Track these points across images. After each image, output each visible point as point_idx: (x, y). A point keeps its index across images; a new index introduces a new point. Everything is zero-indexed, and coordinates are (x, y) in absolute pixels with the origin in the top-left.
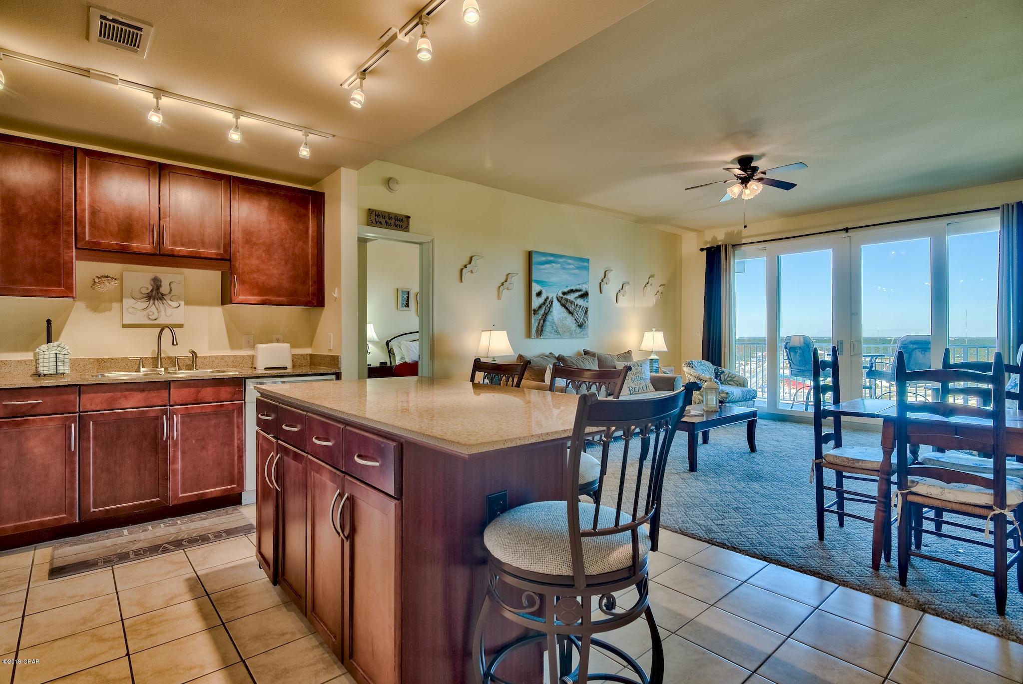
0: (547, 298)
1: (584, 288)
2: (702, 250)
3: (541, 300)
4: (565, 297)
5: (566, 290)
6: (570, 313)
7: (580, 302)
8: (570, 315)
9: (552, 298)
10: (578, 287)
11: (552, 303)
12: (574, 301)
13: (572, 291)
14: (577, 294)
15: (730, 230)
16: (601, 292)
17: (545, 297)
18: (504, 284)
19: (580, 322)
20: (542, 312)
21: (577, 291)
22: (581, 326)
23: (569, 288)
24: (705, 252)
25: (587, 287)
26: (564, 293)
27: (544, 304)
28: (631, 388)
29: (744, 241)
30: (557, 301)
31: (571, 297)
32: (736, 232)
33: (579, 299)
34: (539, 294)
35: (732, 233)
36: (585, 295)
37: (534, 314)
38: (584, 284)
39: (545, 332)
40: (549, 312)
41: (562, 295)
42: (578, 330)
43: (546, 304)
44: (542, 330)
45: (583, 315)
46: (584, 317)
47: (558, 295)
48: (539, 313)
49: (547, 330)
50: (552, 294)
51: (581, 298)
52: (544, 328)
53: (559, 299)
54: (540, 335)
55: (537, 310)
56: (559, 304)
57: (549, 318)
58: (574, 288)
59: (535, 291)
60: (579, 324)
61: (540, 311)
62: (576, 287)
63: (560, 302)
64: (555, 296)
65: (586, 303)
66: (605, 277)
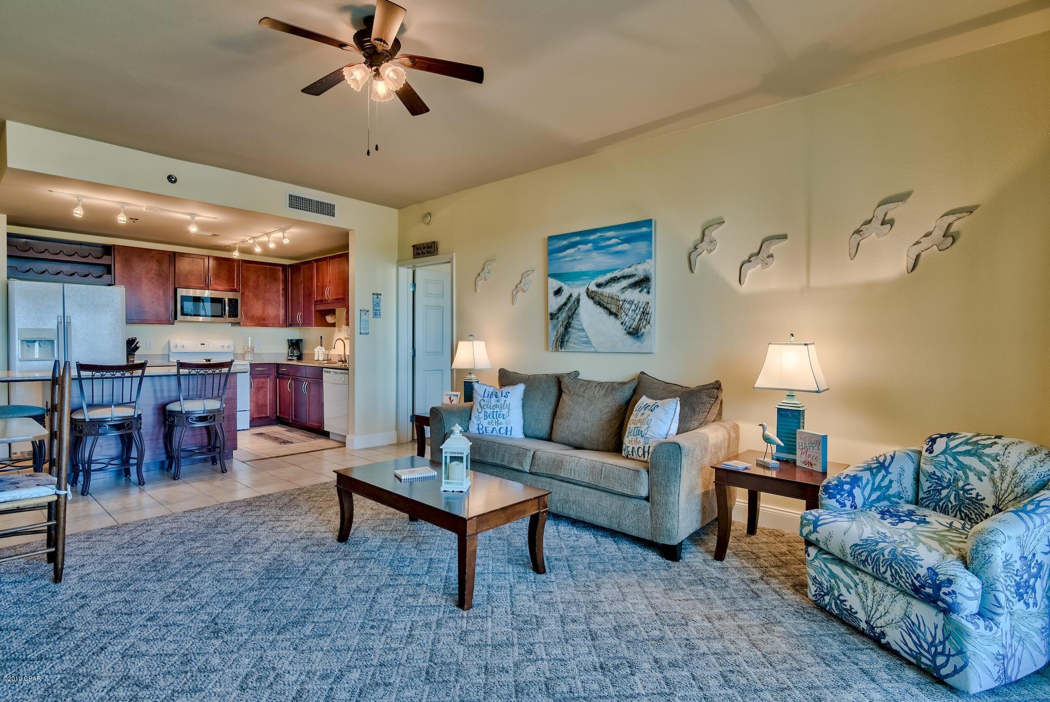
0: (571, 296)
1: (640, 270)
3: (562, 299)
4: (600, 290)
5: (602, 279)
6: (611, 313)
7: (635, 295)
8: (612, 317)
9: (579, 295)
10: (627, 271)
11: (578, 303)
12: (619, 294)
13: (615, 280)
14: (625, 283)
17: (568, 295)
18: (518, 286)
19: (633, 326)
20: (563, 315)
21: (624, 277)
22: (634, 333)
23: (609, 276)
25: (648, 267)
26: (599, 285)
27: (565, 304)
30: (587, 298)
31: (613, 290)
33: (630, 290)
34: (558, 292)
36: (643, 283)
37: (552, 319)
38: (639, 263)
39: (569, 344)
40: (574, 316)
41: (595, 289)
42: (629, 340)
43: (569, 305)
44: (562, 342)
45: (639, 316)
46: (640, 320)
47: (588, 289)
48: (558, 317)
49: (570, 340)
50: (577, 290)
51: (634, 288)
52: (566, 338)
53: (591, 295)
54: (561, 348)
55: (556, 314)
56: (591, 302)
57: (574, 323)
58: (617, 274)
59: (552, 288)
60: (631, 330)
61: (559, 315)
62: (621, 272)
63: (592, 298)
64: (583, 291)
65: (646, 295)
66: (702, 241)
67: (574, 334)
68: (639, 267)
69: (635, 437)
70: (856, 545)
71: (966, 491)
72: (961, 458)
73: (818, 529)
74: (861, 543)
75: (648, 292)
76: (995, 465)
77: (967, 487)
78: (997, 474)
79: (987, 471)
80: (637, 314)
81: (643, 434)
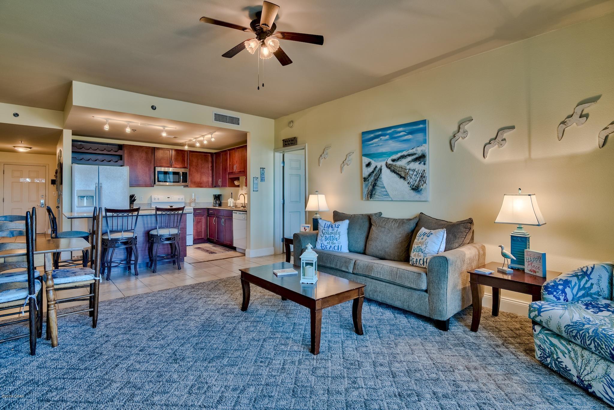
0: (376, 167)
1: (419, 151)
3: (371, 169)
4: (394, 163)
5: (395, 157)
6: (401, 177)
7: (416, 166)
8: (402, 180)
9: (381, 167)
10: (411, 151)
11: (381, 171)
12: (406, 165)
13: (403, 157)
14: (410, 159)
16: (452, 150)
17: (375, 166)
18: (344, 162)
19: (415, 185)
20: (372, 179)
21: (409, 155)
22: (416, 189)
23: (399, 155)
25: (424, 149)
26: (393, 160)
27: (373, 172)
30: (386, 168)
31: (402, 163)
33: (413, 163)
34: (368, 165)
36: (421, 158)
37: (365, 181)
38: (418, 147)
39: (376, 196)
40: (378, 179)
41: (391, 163)
42: (413, 193)
43: (375, 173)
44: (371, 195)
45: (419, 179)
46: (420, 181)
47: (387, 163)
48: (369, 180)
49: (376, 194)
50: (380, 163)
51: (415, 161)
52: (374, 192)
53: (388, 166)
54: (371, 198)
55: (367, 178)
56: (388, 171)
57: (378, 183)
58: (405, 153)
59: (365, 163)
60: (414, 187)
61: (369, 178)
62: (407, 152)
63: (389, 168)
64: (383, 164)
65: (423, 166)
66: (459, 131)
67: (378, 190)
68: (418, 148)
69: (418, 253)
75: (425, 164)
80: (417, 177)
81: (423, 251)
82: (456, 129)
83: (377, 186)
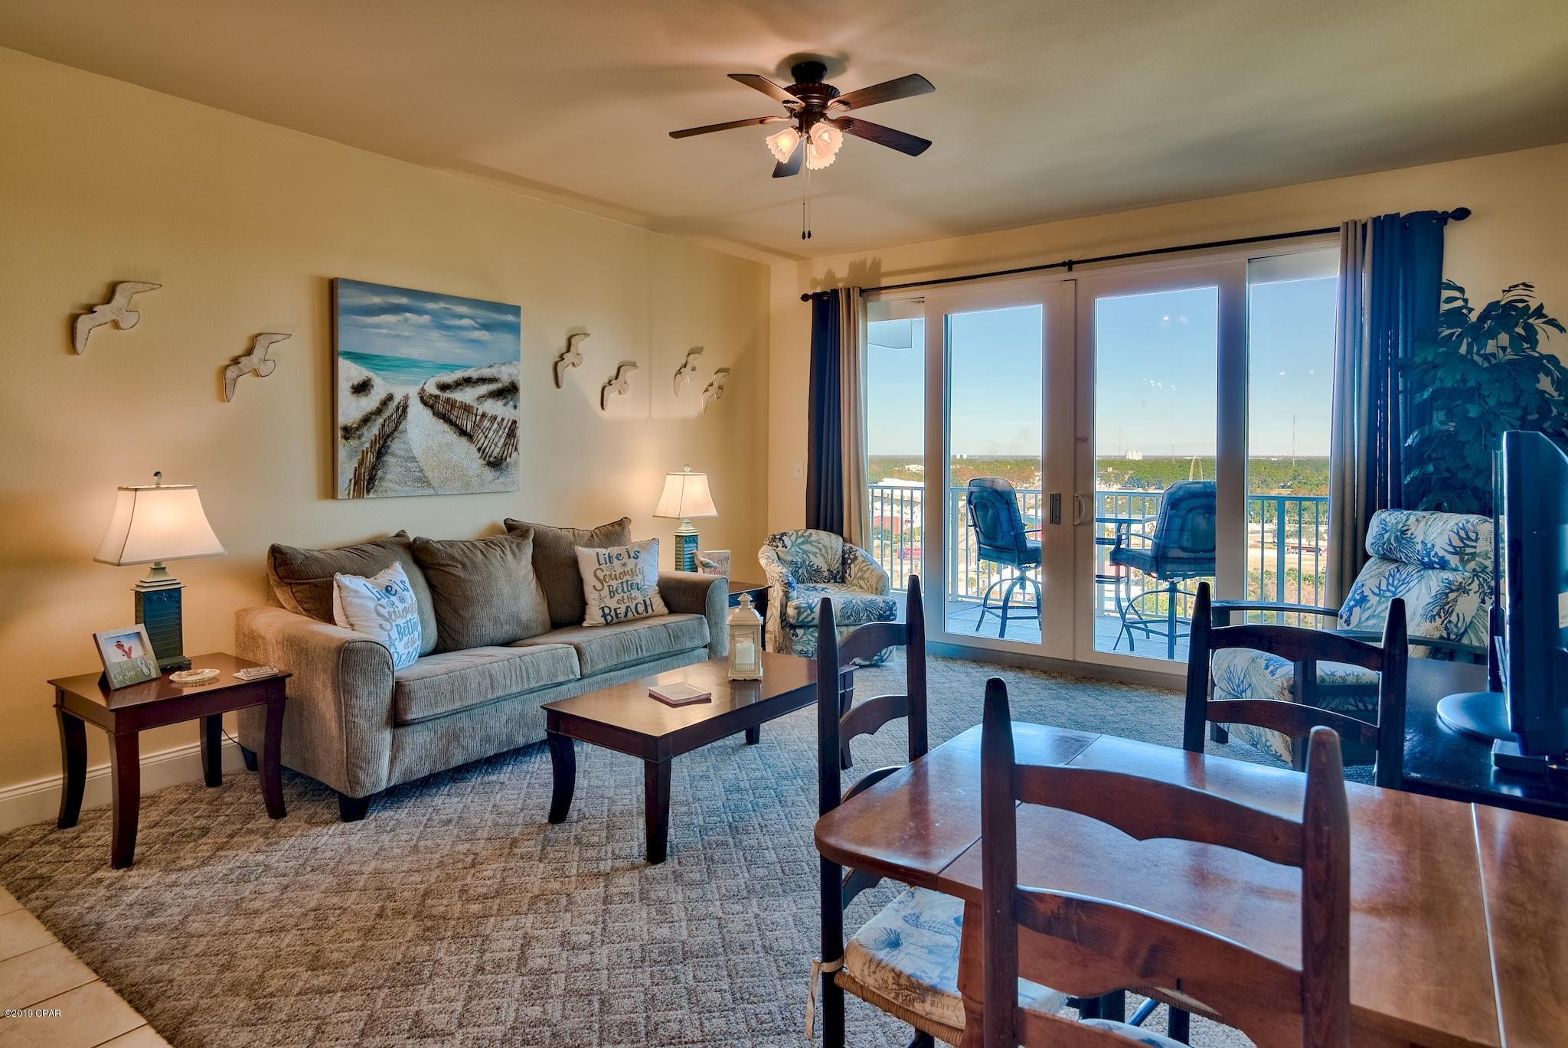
0: (390, 398)
1: (505, 374)
2: (805, 298)
3: (368, 404)
4: (447, 395)
5: (449, 378)
6: (463, 433)
7: (495, 408)
8: (464, 440)
9: (406, 398)
10: (486, 372)
11: (405, 411)
12: (475, 404)
13: (468, 381)
14: (484, 389)
15: (858, 257)
16: (558, 385)
17: (383, 396)
18: (242, 360)
19: (495, 454)
20: (374, 430)
21: (483, 380)
22: (496, 464)
23: (459, 375)
24: (811, 301)
25: (515, 372)
26: (444, 387)
27: (379, 412)
28: (607, 611)
29: (884, 283)
30: (421, 406)
31: (465, 396)
32: (869, 263)
33: (490, 402)
34: (362, 388)
35: (863, 263)
36: (508, 392)
37: (346, 438)
38: (504, 364)
39: (384, 484)
40: (396, 434)
41: (437, 392)
42: (489, 474)
43: (386, 414)
44: (372, 480)
45: (503, 440)
46: (505, 445)
47: (423, 390)
48: (362, 435)
49: (389, 476)
50: (405, 389)
51: (496, 398)
52: (380, 474)
53: (426, 401)
54: (368, 492)
55: (357, 429)
56: (427, 413)
57: (396, 446)
58: (473, 374)
59: (348, 379)
60: (491, 459)
61: (364, 430)
62: (479, 373)
63: (432, 407)
64: (413, 392)
65: (512, 410)
66: (568, 351)
67: (393, 464)
68: (504, 369)
69: (628, 593)
70: (843, 608)
71: (811, 566)
72: (802, 547)
73: (814, 611)
74: (844, 606)
75: (515, 407)
76: (820, 546)
77: (811, 564)
78: (823, 551)
79: (818, 551)
80: (500, 437)
81: (640, 586)
82: (563, 344)
83: (392, 455)
